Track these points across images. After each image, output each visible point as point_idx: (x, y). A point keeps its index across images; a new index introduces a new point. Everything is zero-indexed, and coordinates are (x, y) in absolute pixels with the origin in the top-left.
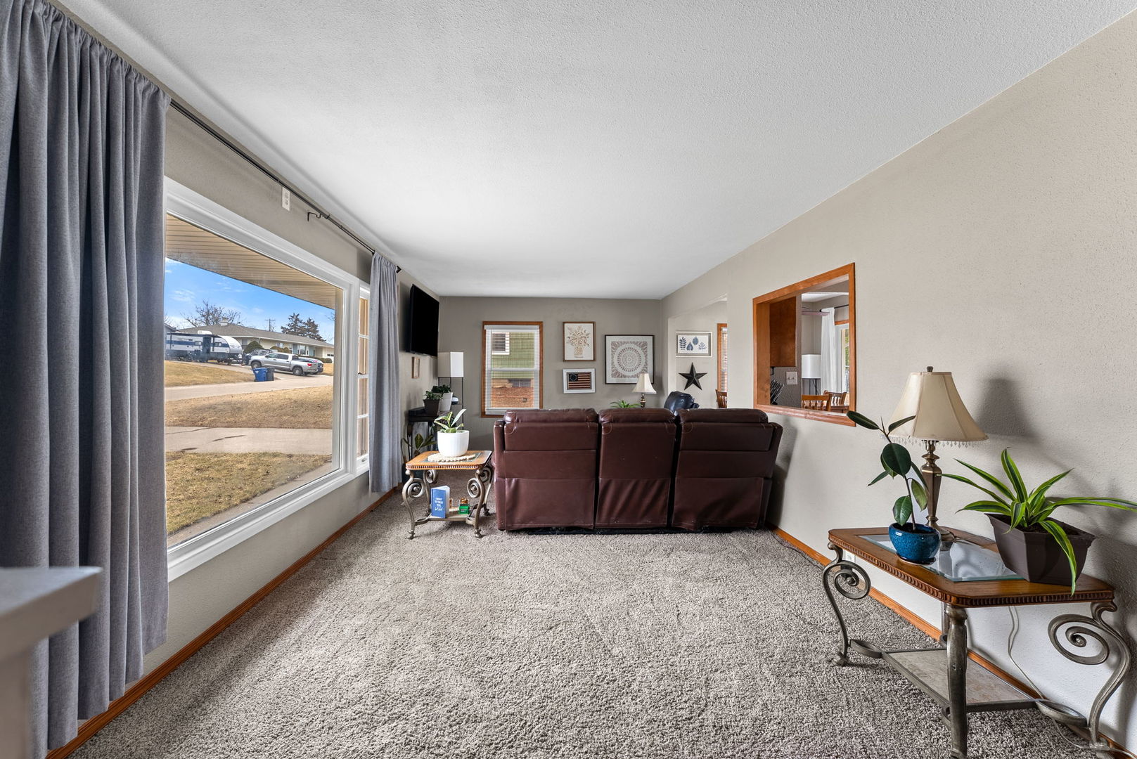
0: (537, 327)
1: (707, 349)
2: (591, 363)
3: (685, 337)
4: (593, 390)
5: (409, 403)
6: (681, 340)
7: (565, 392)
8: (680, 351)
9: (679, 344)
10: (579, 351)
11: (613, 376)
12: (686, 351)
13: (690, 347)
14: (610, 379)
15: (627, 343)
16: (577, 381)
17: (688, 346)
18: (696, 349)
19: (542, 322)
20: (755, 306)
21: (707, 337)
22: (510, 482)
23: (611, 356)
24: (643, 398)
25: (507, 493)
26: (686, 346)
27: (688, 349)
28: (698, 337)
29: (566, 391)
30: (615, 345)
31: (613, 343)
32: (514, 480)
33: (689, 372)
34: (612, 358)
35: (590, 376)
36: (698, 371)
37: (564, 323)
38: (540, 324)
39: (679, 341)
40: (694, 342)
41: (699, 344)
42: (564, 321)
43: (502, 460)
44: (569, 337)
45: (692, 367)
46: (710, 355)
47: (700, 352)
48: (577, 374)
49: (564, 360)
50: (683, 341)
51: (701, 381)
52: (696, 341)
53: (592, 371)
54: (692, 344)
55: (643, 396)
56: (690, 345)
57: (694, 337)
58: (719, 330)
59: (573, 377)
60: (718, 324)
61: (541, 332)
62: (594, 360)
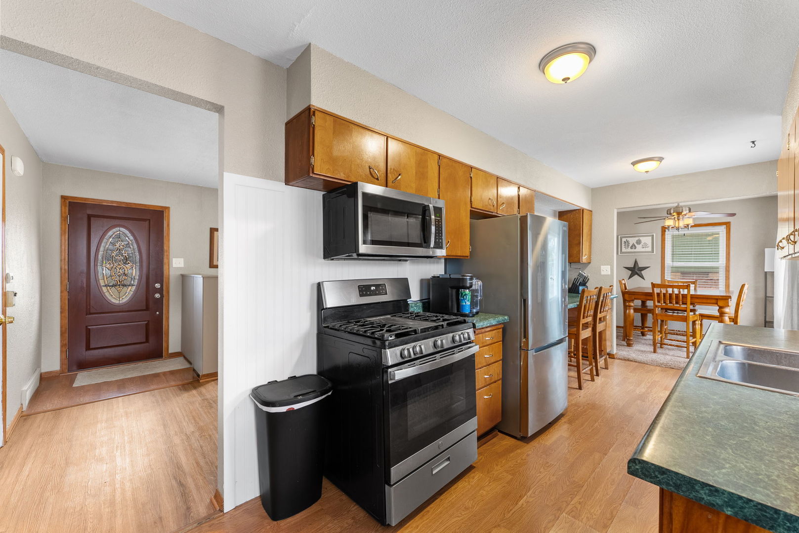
1: (650, 247)
3: (628, 239)
6: (625, 242)
8: (624, 250)
9: (623, 245)
12: (629, 250)
13: (634, 246)
17: (632, 246)
18: (639, 248)
21: (650, 238)
26: (630, 246)
27: (631, 248)
28: (641, 238)
33: (633, 266)
36: (641, 265)
39: (623, 243)
41: (642, 244)
45: (636, 262)
46: (653, 252)
47: (643, 250)
50: (627, 243)
51: (644, 273)
52: (639, 242)
54: (636, 244)
56: (633, 244)
57: (637, 239)
58: (663, 231)
60: (662, 227)
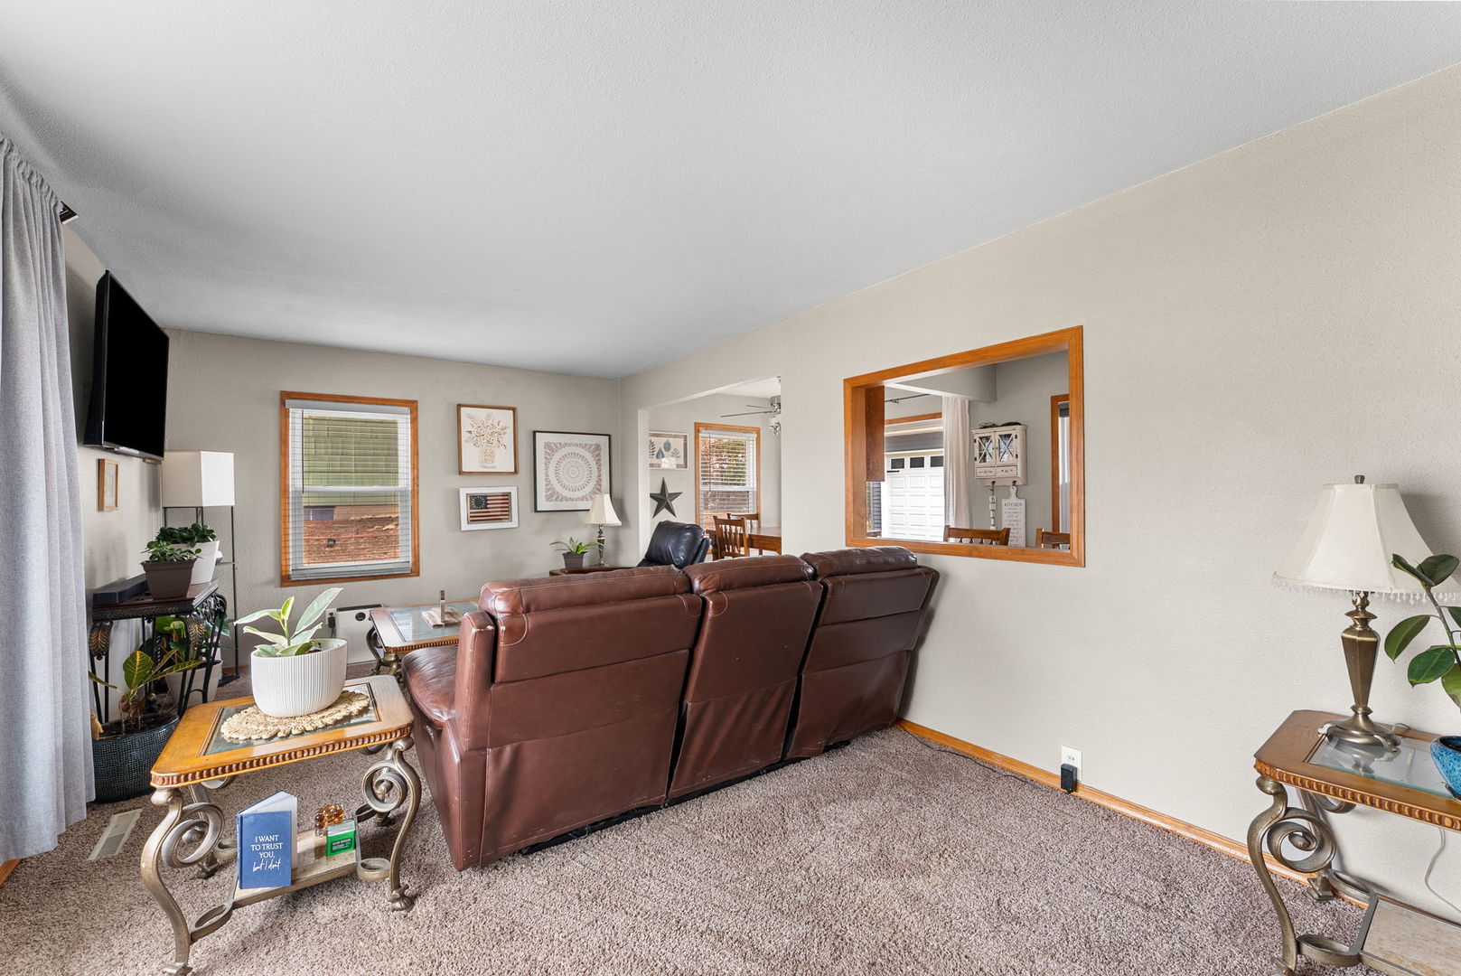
0: (407, 409)
1: (682, 458)
2: (510, 476)
3: (653, 439)
4: (514, 524)
5: (91, 574)
7: (463, 529)
10: (489, 456)
11: (549, 498)
12: (654, 461)
13: (660, 455)
14: (543, 504)
15: (570, 445)
16: (487, 508)
17: (658, 453)
18: (668, 458)
19: (416, 401)
20: (850, 390)
21: (682, 441)
22: (498, 757)
23: (544, 466)
24: (601, 532)
25: (489, 783)
26: (655, 453)
27: (657, 457)
28: (670, 439)
29: (465, 526)
30: (551, 449)
31: (547, 445)
32: (508, 750)
33: (659, 492)
34: (547, 468)
35: (509, 499)
36: (670, 490)
37: (459, 406)
38: (412, 405)
40: (665, 448)
41: (672, 450)
42: (461, 403)
43: (486, 710)
44: (470, 432)
45: (664, 485)
46: (686, 467)
47: (674, 462)
48: (485, 497)
49: (461, 473)
50: (651, 445)
51: (675, 504)
52: (667, 446)
53: (513, 491)
54: (663, 450)
55: (600, 529)
56: (660, 450)
57: (665, 439)
58: (697, 431)
59: (479, 502)
60: (695, 423)
61: (414, 421)
62: (516, 472)
